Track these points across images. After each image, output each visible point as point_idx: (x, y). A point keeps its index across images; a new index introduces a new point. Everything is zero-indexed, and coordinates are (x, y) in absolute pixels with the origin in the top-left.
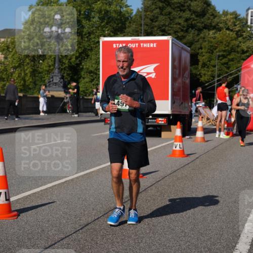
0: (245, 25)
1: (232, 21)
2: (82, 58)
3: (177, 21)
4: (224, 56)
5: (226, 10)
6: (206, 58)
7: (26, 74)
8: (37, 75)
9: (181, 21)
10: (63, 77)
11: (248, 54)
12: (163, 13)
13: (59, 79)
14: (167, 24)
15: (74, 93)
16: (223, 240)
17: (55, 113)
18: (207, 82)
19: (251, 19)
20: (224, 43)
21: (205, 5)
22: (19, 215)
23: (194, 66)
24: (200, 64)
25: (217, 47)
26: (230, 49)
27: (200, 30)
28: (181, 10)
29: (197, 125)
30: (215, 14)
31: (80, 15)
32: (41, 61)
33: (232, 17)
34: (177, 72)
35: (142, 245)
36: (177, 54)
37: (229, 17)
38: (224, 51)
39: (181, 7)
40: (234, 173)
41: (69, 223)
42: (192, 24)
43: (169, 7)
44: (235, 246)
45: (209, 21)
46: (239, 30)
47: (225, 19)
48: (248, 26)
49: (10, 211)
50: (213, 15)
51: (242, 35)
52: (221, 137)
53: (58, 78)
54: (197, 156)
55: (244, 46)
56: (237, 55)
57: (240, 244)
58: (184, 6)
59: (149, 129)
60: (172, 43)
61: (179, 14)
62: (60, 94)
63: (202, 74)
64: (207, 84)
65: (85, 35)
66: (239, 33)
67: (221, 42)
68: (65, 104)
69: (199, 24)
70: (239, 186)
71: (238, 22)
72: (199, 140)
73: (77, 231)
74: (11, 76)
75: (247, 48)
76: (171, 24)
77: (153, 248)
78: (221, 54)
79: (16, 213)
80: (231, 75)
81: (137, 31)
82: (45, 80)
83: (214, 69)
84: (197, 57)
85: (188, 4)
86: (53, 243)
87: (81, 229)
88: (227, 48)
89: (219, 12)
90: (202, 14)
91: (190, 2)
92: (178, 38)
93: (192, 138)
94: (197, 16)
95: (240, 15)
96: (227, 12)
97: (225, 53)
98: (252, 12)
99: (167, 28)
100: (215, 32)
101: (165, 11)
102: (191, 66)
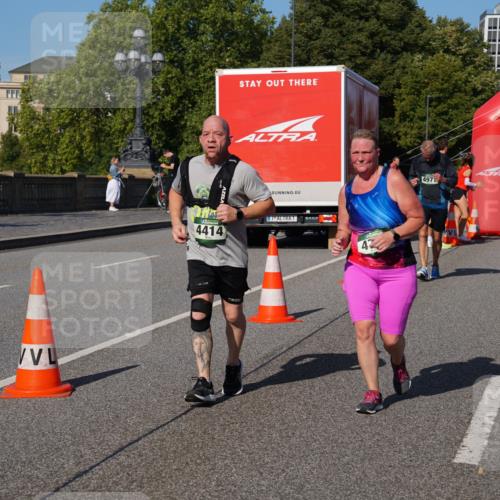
0: (479, 42)
1: (454, 35)
2: (183, 107)
3: (354, 37)
4: (439, 100)
5: (443, 17)
6: (407, 105)
7: (83, 138)
8: (103, 139)
9: (362, 37)
10: (149, 142)
11: (483, 96)
13: (142, 146)
14: (336, 44)
15: (169, 170)
16: (439, 429)
17: (135, 207)
18: (409, 148)
19: (489, 33)
20: (441, 77)
21: (405, 8)
22: (73, 390)
23: (385, 119)
24: (397, 114)
25: (428, 83)
26: (451, 88)
27: (396, 53)
28: (361, 18)
30: (424, 25)
31: (178, 30)
32: (110, 114)
33: (454, 28)
35: (293, 440)
36: (354, 98)
37: (449, 29)
38: (442, 91)
39: (361, 13)
41: (164, 403)
42: (382, 42)
43: (339, 13)
44: (461, 441)
45: (413, 37)
46: (468, 53)
47: (441, 32)
48: (484, 45)
49: (58, 382)
50: (420, 25)
51: (473, 62)
53: (140, 144)
55: (476, 82)
56: (464, 97)
57: (469, 436)
58: (367, 11)
59: (306, 233)
60: (346, 78)
62: (144, 173)
63: (400, 134)
64: (409, 152)
65: (188, 65)
66: (468, 58)
67: (436, 75)
68: (154, 190)
69: (393, 42)
70: (468, 335)
71: (465, 38)
73: (177, 418)
74: (58, 142)
75: (482, 84)
76: (344, 43)
77: (315, 445)
78: (434, 96)
79: (68, 385)
80: (454, 133)
81: (281, 58)
82: (117, 148)
83: (422, 123)
84: (392, 103)
86: (135, 438)
87: (185, 413)
88: (446, 85)
89: (431, 21)
90: (400, 24)
91: (377, 3)
92: (357, 68)
94: (390, 28)
95: (468, 26)
96: (445, 20)
97: (441, 95)
98: (490, 19)
99: (337, 52)
100: (423, 58)
101: (331, 21)
102: (380, 118)
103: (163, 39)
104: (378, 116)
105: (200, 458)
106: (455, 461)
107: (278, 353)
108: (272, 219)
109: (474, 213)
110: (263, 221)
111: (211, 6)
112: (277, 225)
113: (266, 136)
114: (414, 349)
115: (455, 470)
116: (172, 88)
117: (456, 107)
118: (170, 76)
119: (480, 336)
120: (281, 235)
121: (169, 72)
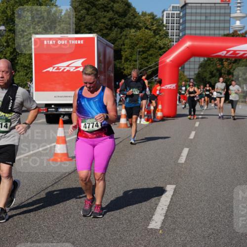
0: (161, 24)
1: (150, 21)
2: (16, 54)
3: (102, 20)
4: (144, 52)
5: (144, 12)
6: (128, 54)
9: (106, 20)
11: (164, 50)
12: (89, 13)
14: (93, 23)
16: (141, 212)
18: (129, 75)
19: (166, 20)
20: (144, 40)
21: (126, 7)
23: (117, 61)
24: (123, 58)
25: (138, 43)
26: (149, 46)
27: (122, 28)
28: (105, 11)
29: (121, 113)
30: (135, 15)
33: (149, 17)
34: (103, 66)
35: (70, 220)
36: (101, 50)
37: (147, 17)
38: (144, 47)
39: (105, 8)
40: (152, 154)
42: (115, 23)
43: (94, 8)
44: (152, 217)
45: (130, 21)
46: (156, 29)
47: (144, 19)
48: (164, 26)
50: (133, 15)
51: (159, 34)
52: (142, 123)
54: (120, 140)
55: (161, 43)
56: (155, 50)
58: (108, 7)
60: (98, 40)
61: (104, 14)
63: (125, 68)
66: (156, 32)
67: (141, 40)
69: (120, 23)
71: (155, 22)
72: (123, 126)
75: (164, 44)
76: (97, 23)
78: (141, 50)
80: (150, 68)
83: (135, 63)
84: (121, 53)
85: (110, 5)
88: (146, 45)
89: (139, 13)
90: (124, 14)
91: (112, 3)
92: (103, 36)
93: (116, 124)
94: (119, 16)
95: (156, 16)
96: (145, 13)
97: (144, 49)
98: (167, 13)
99: (93, 27)
100: (135, 31)
101: (91, 11)
102: (115, 60)
103: (5, 18)
104: (113, 59)
105: (22, 230)
106: (149, 227)
107: (63, 176)
108: (62, 110)
109: (160, 107)
110: (57, 111)
111: (30, 3)
112: (64, 113)
113: (58, 68)
114: (130, 173)
115: (148, 232)
116: (10, 43)
117: (151, 55)
118: (9, 38)
119: (162, 166)
120: (66, 118)
121: (8, 36)
